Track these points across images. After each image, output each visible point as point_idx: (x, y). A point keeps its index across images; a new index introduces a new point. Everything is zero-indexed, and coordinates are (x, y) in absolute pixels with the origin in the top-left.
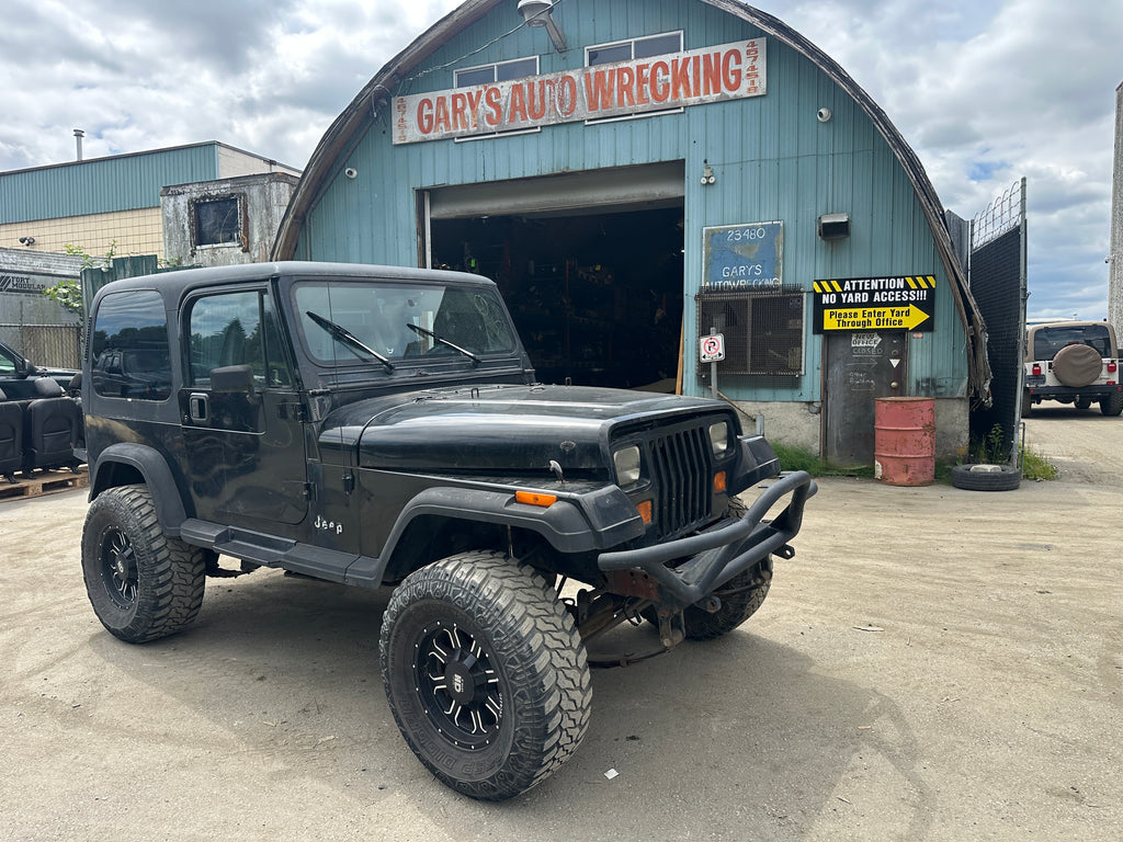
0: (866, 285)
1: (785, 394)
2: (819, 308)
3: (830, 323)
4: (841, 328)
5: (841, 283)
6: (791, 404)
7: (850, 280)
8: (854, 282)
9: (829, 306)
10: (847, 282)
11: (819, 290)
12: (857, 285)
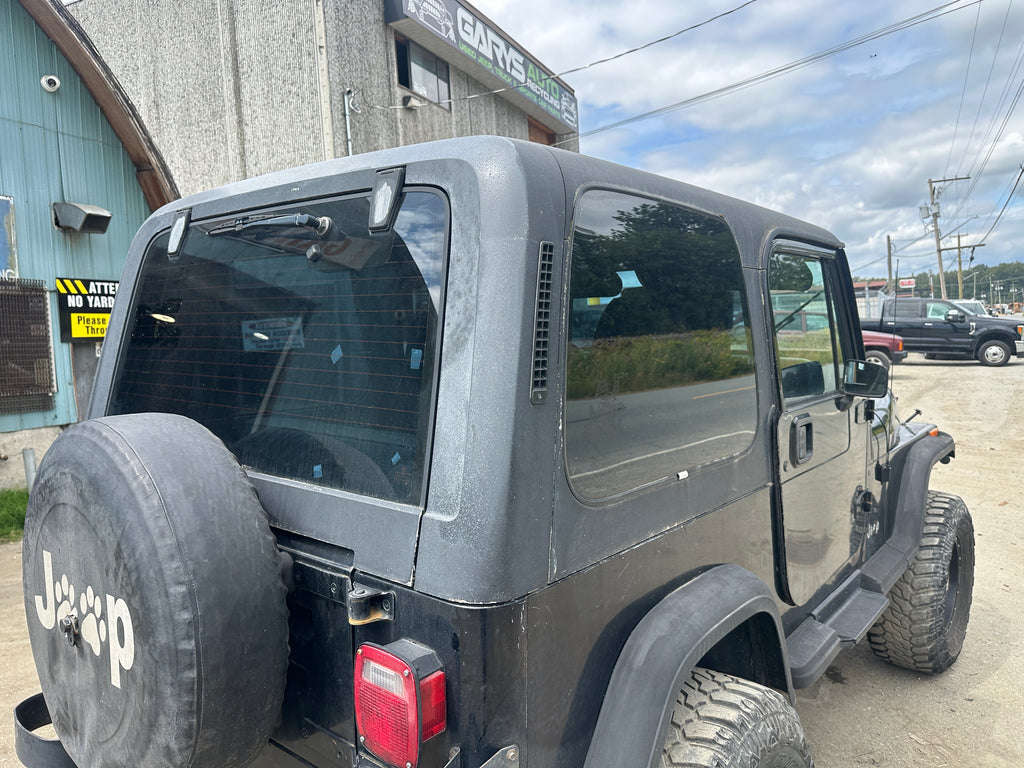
0: (111, 288)
1: (35, 418)
2: (65, 311)
3: (79, 330)
4: (90, 335)
5: (86, 283)
6: (43, 431)
7: (94, 281)
8: (99, 284)
9: (76, 310)
10: (92, 284)
11: (63, 291)
12: (102, 287)
